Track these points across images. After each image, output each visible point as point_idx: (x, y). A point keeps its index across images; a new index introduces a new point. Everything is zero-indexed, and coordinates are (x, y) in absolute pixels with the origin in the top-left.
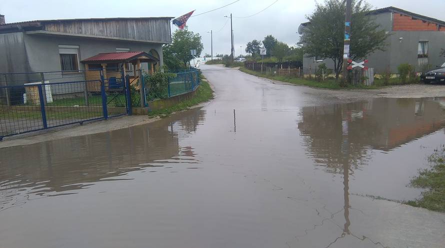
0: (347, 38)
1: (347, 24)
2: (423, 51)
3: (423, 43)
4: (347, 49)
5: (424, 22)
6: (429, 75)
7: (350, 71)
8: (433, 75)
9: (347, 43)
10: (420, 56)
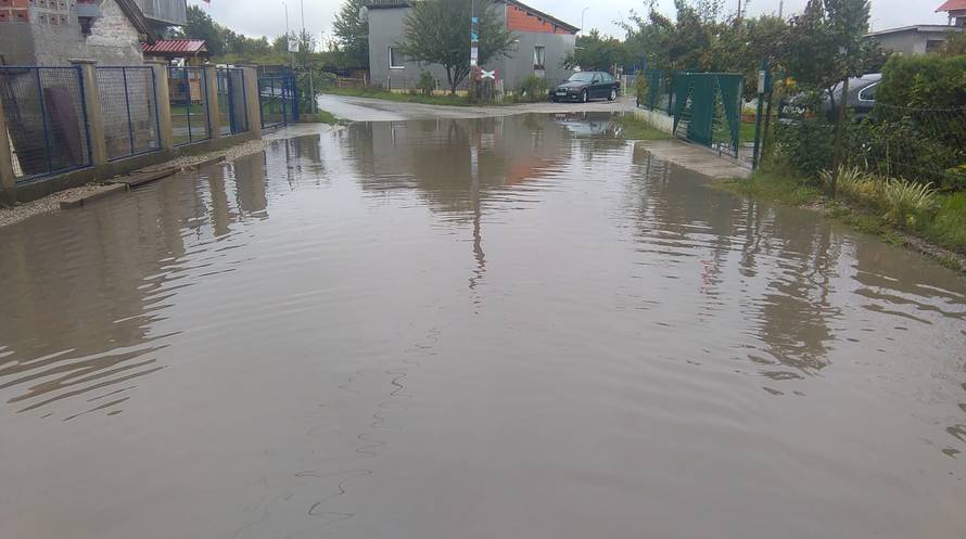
0: (475, 39)
1: (474, 20)
2: (539, 61)
3: (539, 48)
4: (474, 54)
5: (540, 19)
6: (559, 91)
7: (479, 82)
8: (564, 91)
9: (476, 45)
10: (537, 67)
